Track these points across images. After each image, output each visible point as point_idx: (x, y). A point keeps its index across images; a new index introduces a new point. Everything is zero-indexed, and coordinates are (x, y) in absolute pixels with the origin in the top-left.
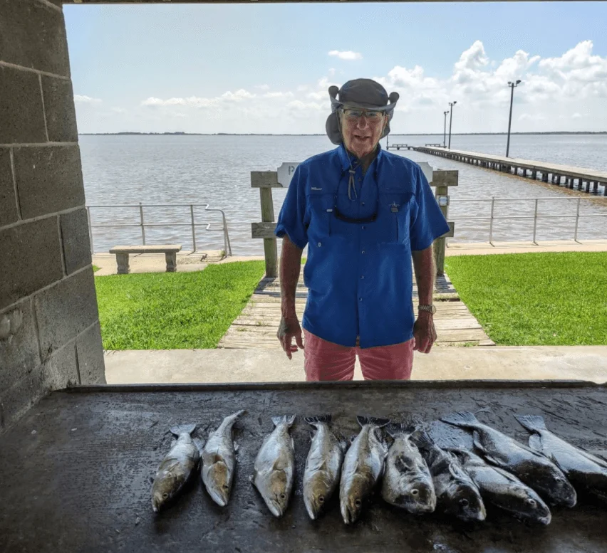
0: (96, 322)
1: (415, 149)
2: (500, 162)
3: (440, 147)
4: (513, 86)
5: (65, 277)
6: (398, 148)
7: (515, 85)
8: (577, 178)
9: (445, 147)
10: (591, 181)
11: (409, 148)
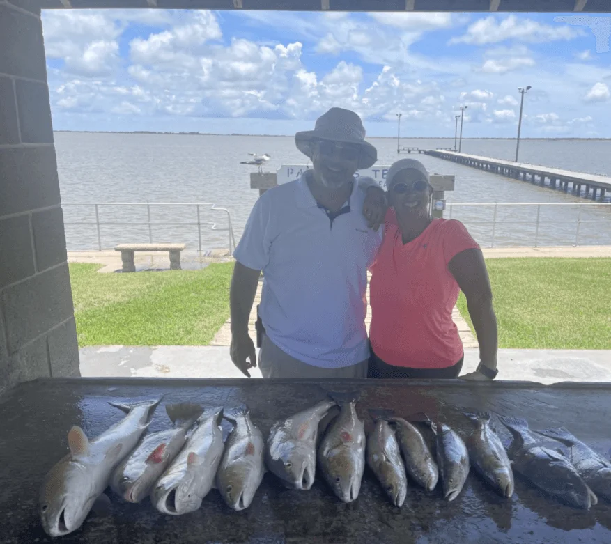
0: (70, 318)
1: (426, 153)
2: (509, 167)
3: (451, 150)
4: (523, 92)
5: (37, 273)
6: (409, 152)
7: (525, 91)
8: (583, 184)
9: (456, 151)
10: (598, 187)
11: (420, 152)
